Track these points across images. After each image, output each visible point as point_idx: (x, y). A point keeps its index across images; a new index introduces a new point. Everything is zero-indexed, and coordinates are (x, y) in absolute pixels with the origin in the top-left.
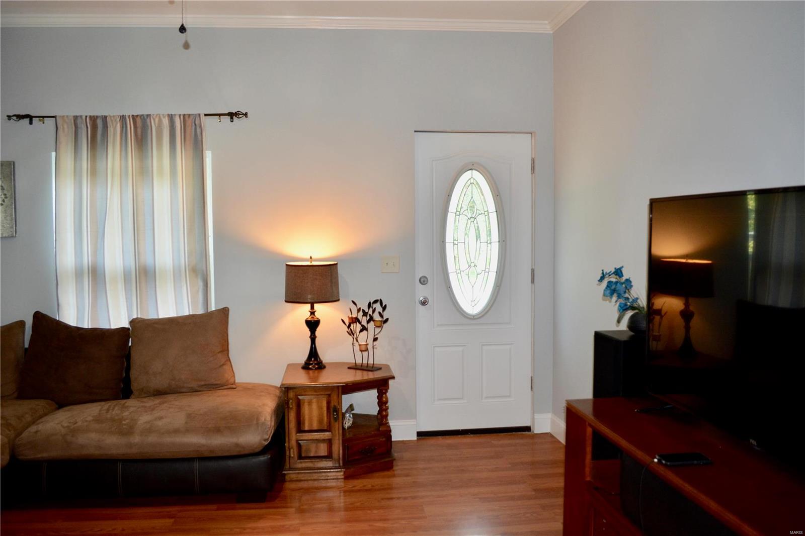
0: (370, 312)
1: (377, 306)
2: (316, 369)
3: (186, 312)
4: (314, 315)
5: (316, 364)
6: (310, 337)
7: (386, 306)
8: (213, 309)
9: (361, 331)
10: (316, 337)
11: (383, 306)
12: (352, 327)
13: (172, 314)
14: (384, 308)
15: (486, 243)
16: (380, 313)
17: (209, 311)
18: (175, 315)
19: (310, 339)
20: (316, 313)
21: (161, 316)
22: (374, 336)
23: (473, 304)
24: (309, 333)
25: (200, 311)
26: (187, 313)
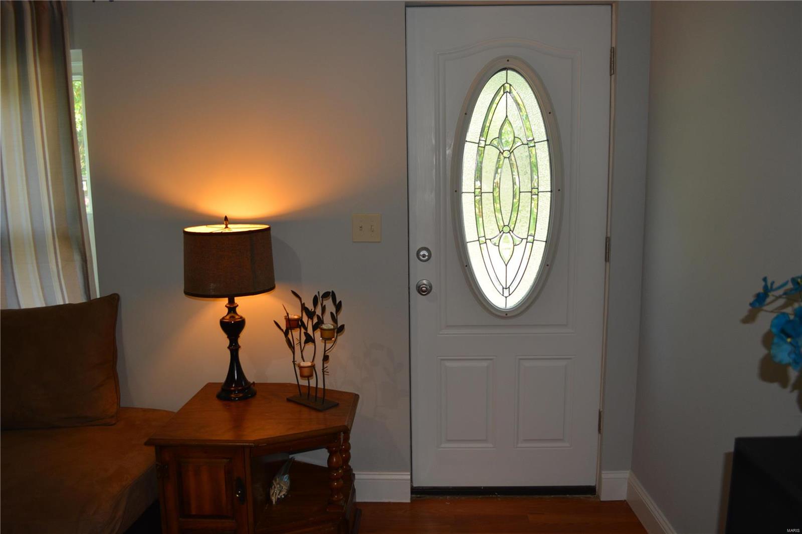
0: (319, 311)
1: (329, 304)
2: (240, 399)
3: (59, 299)
4: (235, 312)
5: (240, 391)
6: (228, 348)
7: (340, 302)
8: (98, 296)
9: (306, 342)
10: (239, 347)
11: (337, 302)
12: (290, 336)
13: (38, 302)
14: (338, 307)
15: (530, 194)
16: (332, 313)
17: (92, 299)
18: (44, 305)
19: (228, 352)
20: (237, 310)
21: (23, 307)
22: (325, 351)
23: (506, 293)
24: (227, 342)
25: (80, 299)
26: (60, 302)
